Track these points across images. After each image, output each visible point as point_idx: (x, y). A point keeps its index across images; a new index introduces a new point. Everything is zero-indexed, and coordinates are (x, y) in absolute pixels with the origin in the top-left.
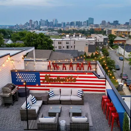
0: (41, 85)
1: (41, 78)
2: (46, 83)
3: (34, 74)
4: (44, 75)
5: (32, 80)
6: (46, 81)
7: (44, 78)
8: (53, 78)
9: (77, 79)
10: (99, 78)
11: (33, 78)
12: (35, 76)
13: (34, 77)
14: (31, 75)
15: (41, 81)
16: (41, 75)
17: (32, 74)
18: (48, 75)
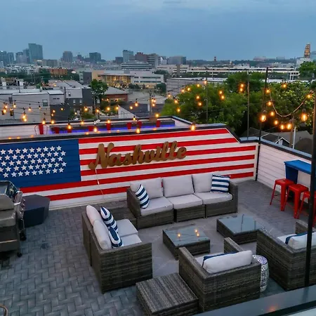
0: (84, 178)
1: (83, 157)
2: (100, 172)
3: (59, 148)
4: (95, 145)
5: (53, 167)
6: (99, 167)
7: (93, 156)
8: (123, 153)
9: (189, 148)
10: (241, 142)
11: (57, 161)
12: (63, 153)
13: (60, 155)
14: (49, 150)
15: (84, 168)
16: (82, 146)
17: (52, 149)
18: (106, 144)
